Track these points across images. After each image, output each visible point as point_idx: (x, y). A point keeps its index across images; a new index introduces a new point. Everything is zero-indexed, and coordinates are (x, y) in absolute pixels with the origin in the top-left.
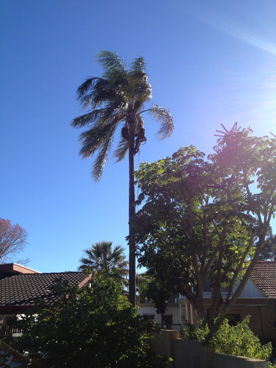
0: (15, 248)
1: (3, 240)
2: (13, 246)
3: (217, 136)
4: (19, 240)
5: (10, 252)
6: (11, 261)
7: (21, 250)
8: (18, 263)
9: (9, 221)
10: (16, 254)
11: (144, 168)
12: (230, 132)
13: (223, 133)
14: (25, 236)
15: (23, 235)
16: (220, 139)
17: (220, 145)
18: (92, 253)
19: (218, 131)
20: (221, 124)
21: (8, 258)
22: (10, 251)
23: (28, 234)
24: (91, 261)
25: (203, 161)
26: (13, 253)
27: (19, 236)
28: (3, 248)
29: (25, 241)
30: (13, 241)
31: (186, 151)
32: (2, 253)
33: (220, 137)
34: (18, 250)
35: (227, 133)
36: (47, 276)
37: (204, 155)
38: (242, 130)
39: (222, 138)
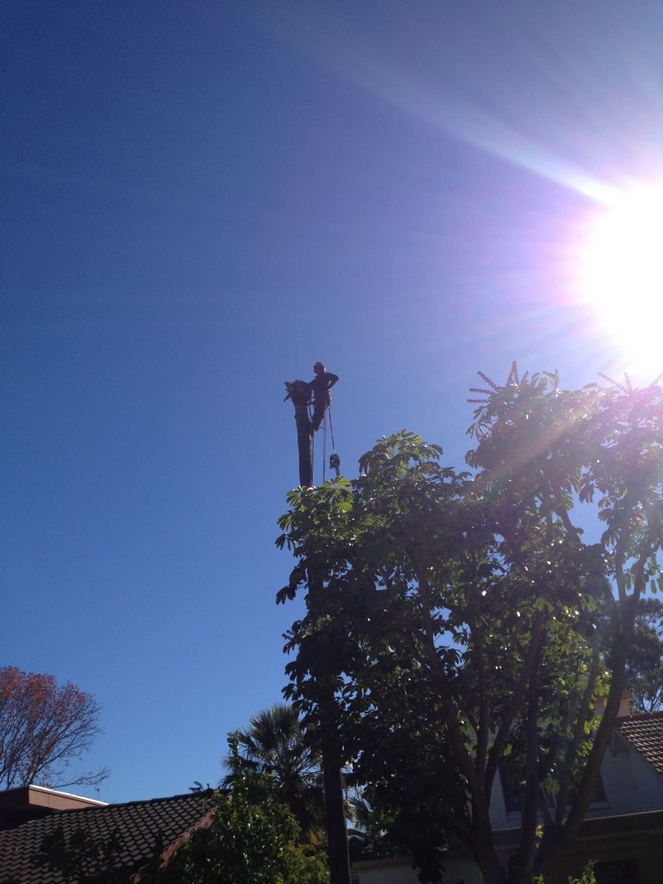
0: (69, 746)
1: (39, 727)
2: (65, 740)
3: (475, 401)
4: (77, 724)
5: (59, 756)
6: (63, 780)
7: (84, 750)
8: (79, 782)
9: (51, 679)
10: (73, 760)
11: (299, 501)
12: (504, 389)
13: (485, 391)
14: (92, 712)
15: (88, 710)
16: (481, 408)
17: (482, 423)
18: (253, 740)
19: (475, 390)
20: (479, 373)
21: (53, 772)
22: (57, 755)
23: (98, 707)
24: (251, 760)
25: (439, 467)
26: (64, 758)
27: (77, 714)
28: (39, 747)
29: (92, 725)
30: (63, 728)
31: (393, 446)
32: (40, 760)
33: (480, 404)
34: (77, 751)
35: (498, 393)
36: (118, 812)
37: (442, 453)
38: (532, 378)
39: (485, 404)
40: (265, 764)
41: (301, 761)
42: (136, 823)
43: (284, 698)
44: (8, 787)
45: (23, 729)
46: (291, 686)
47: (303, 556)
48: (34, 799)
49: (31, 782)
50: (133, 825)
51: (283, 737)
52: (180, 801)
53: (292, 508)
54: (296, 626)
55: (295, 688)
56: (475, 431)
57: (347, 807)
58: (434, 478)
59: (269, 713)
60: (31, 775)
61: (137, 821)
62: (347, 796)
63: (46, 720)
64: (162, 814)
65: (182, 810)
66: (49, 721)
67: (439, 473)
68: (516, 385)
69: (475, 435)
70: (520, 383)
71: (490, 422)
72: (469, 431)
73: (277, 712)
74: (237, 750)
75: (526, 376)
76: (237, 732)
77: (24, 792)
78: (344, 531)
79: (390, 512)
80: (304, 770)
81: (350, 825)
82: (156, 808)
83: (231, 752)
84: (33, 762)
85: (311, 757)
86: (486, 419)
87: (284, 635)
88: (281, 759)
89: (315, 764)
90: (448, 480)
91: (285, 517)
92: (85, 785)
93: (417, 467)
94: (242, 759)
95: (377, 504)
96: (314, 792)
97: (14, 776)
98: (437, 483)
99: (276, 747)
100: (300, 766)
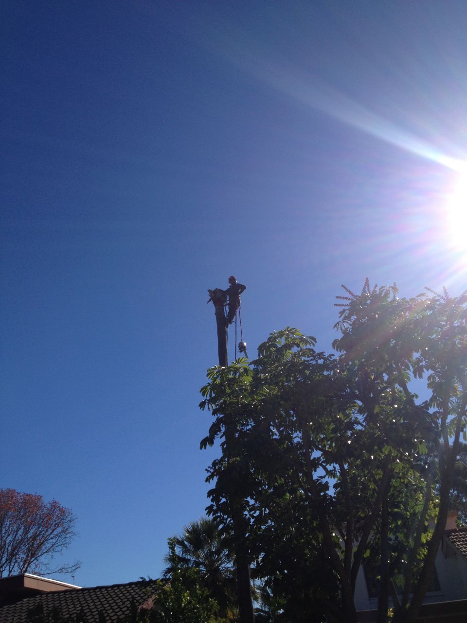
0: (53, 545)
1: (32, 531)
2: (51, 541)
3: (339, 305)
4: (59, 529)
5: (46, 552)
6: (49, 569)
7: (64, 547)
8: (60, 571)
9: (39, 498)
10: (57, 555)
11: (215, 376)
12: (359, 297)
13: (347, 298)
14: (70, 521)
15: (67, 520)
16: (344, 310)
17: (345, 321)
18: (186, 543)
19: (340, 297)
20: (342, 286)
21: (42, 563)
22: (44, 551)
23: (74, 518)
24: (185, 558)
25: (314, 352)
26: (50, 553)
27: (59, 523)
28: (32, 546)
29: (70, 530)
30: (49, 533)
31: (281, 338)
32: (33, 554)
33: (343, 308)
34: (59, 548)
35: (355, 300)
36: (88, 593)
37: (316, 342)
38: (380, 290)
39: (347, 308)
40: (195, 561)
41: (221, 558)
42: (101, 602)
43: (207, 514)
44: (9, 575)
45: (20, 532)
46: (212, 506)
47: (218, 415)
48: (28, 584)
49: (26, 571)
50: (99, 603)
51: (208, 541)
52: (134, 586)
53: (210, 381)
54: (215, 464)
55: (215, 508)
56: (339, 327)
57: (254, 592)
58: (311, 360)
59: (197, 524)
60: (26, 566)
61: (102, 600)
62: (254, 584)
63: (37, 526)
64: (120, 596)
65: (134, 593)
66: (39, 528)
67: (315, 357)
68: (369, 294)
69: (339, 329)
70: (371, 293)
71: (350, 321)
72: (335, 326)
73: (203, 524)
74: (175, 550)
75: (375, 288)
76: (175, 538)
77: (21, 578)
78: (247, 397)
79: (280, 384)
80: (223, 565)
81: (257, 605)
82: (116, 591)
83: (170, 552)
84: (27, 556)
85: (228, 556)
86: (348, 318)
87: (206, 470)
88: (206, 557)
89: (231, 561)
90: (321, 362)
91: (205, 388)
92: (64, 574)
93: (299, 352)
94: (178, 557)
95: (271, 378)
96: (230, 581)
97: (14, 566)
98: (313, 363)
99: (203, 548)
100: (220, 562)
